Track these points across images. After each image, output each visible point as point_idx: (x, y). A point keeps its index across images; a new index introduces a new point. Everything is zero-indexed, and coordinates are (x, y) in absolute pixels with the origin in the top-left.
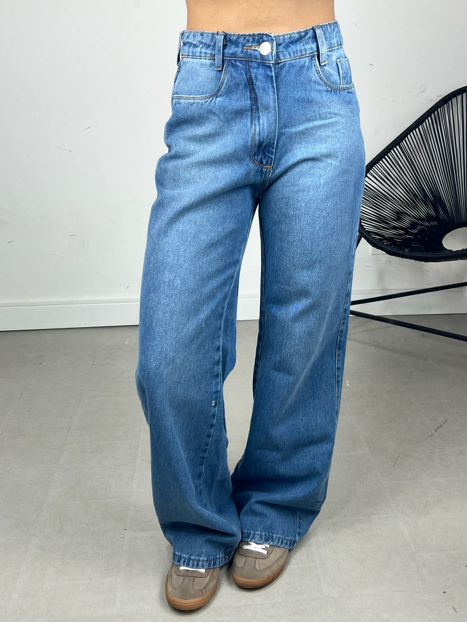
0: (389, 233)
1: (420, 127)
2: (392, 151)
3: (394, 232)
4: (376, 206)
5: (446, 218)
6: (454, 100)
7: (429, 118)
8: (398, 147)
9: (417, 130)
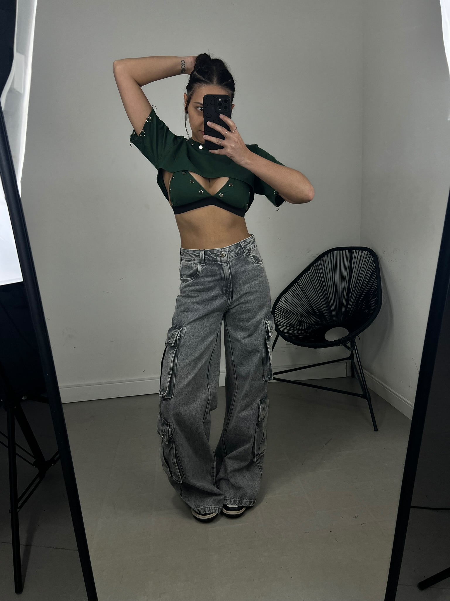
0: (295, 332)
1: (308, 272)
2: (293, 286)
3: (298, 332)
4: (287, 318)
5: (326, 322)
6: (326, 256)
7: (313, 267)
8: (296, 284)
9: (306, 273)
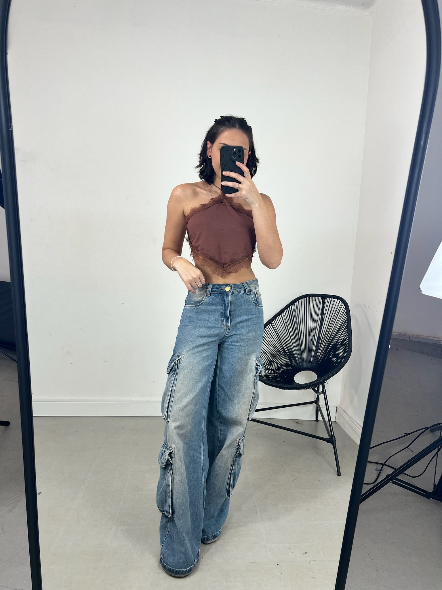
1: (282, 314)
5: (295, 364)
7: (287, 310)
